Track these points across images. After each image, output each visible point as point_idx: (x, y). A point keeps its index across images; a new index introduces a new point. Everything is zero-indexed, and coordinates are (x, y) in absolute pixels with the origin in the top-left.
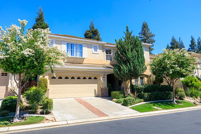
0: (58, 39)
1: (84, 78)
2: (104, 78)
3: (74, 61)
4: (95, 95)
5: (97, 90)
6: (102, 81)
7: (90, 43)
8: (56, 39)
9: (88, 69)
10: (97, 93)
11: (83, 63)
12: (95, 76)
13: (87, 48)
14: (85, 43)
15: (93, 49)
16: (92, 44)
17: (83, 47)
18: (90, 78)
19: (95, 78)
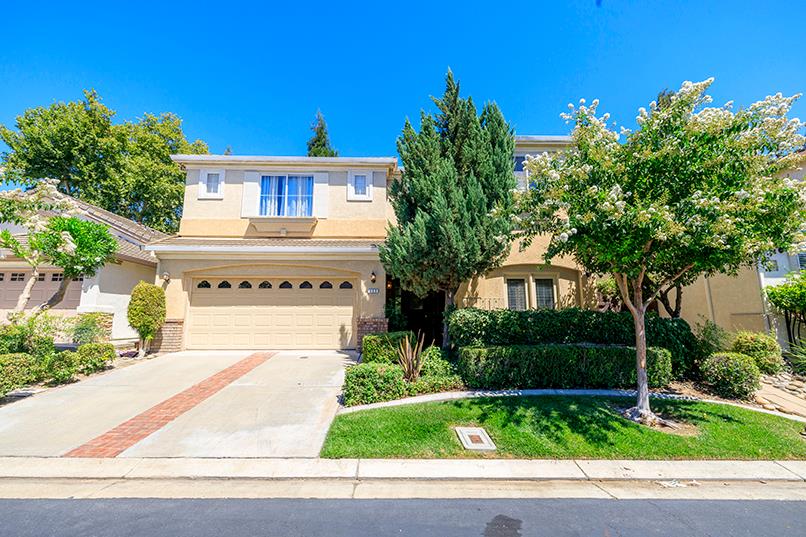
0: (234, 168)
1: (306, 285)
2: (375, 285)
3: (279, 232)
4: (342, 344)
5: (349, 328)
6: (366, 294)
7: (338, 169)
8: (228, 167)
9: (306, 254)
10: (349, 337)
11: (314, 235)
12: (346, 278)
13: (330, 185)
14: (320, 169)
15: (351, 188)
16: (347, 169)
17: (315, 185)
18: (326, 285)
19: (346, 285)
